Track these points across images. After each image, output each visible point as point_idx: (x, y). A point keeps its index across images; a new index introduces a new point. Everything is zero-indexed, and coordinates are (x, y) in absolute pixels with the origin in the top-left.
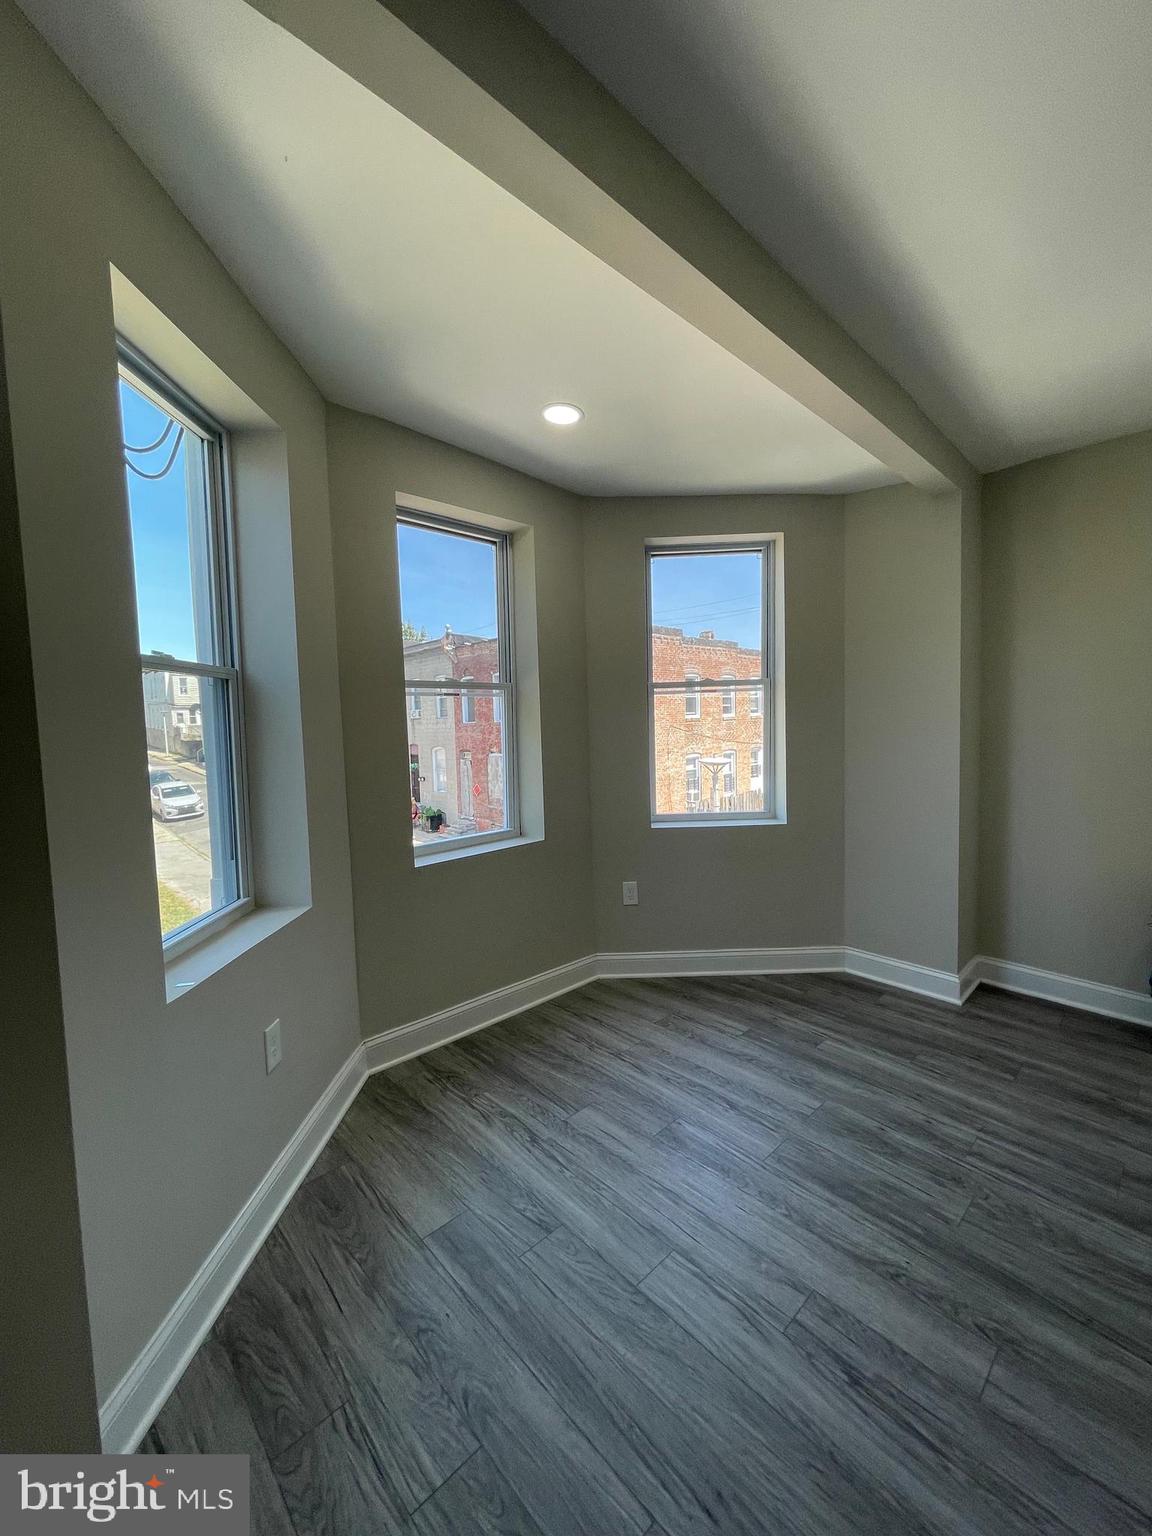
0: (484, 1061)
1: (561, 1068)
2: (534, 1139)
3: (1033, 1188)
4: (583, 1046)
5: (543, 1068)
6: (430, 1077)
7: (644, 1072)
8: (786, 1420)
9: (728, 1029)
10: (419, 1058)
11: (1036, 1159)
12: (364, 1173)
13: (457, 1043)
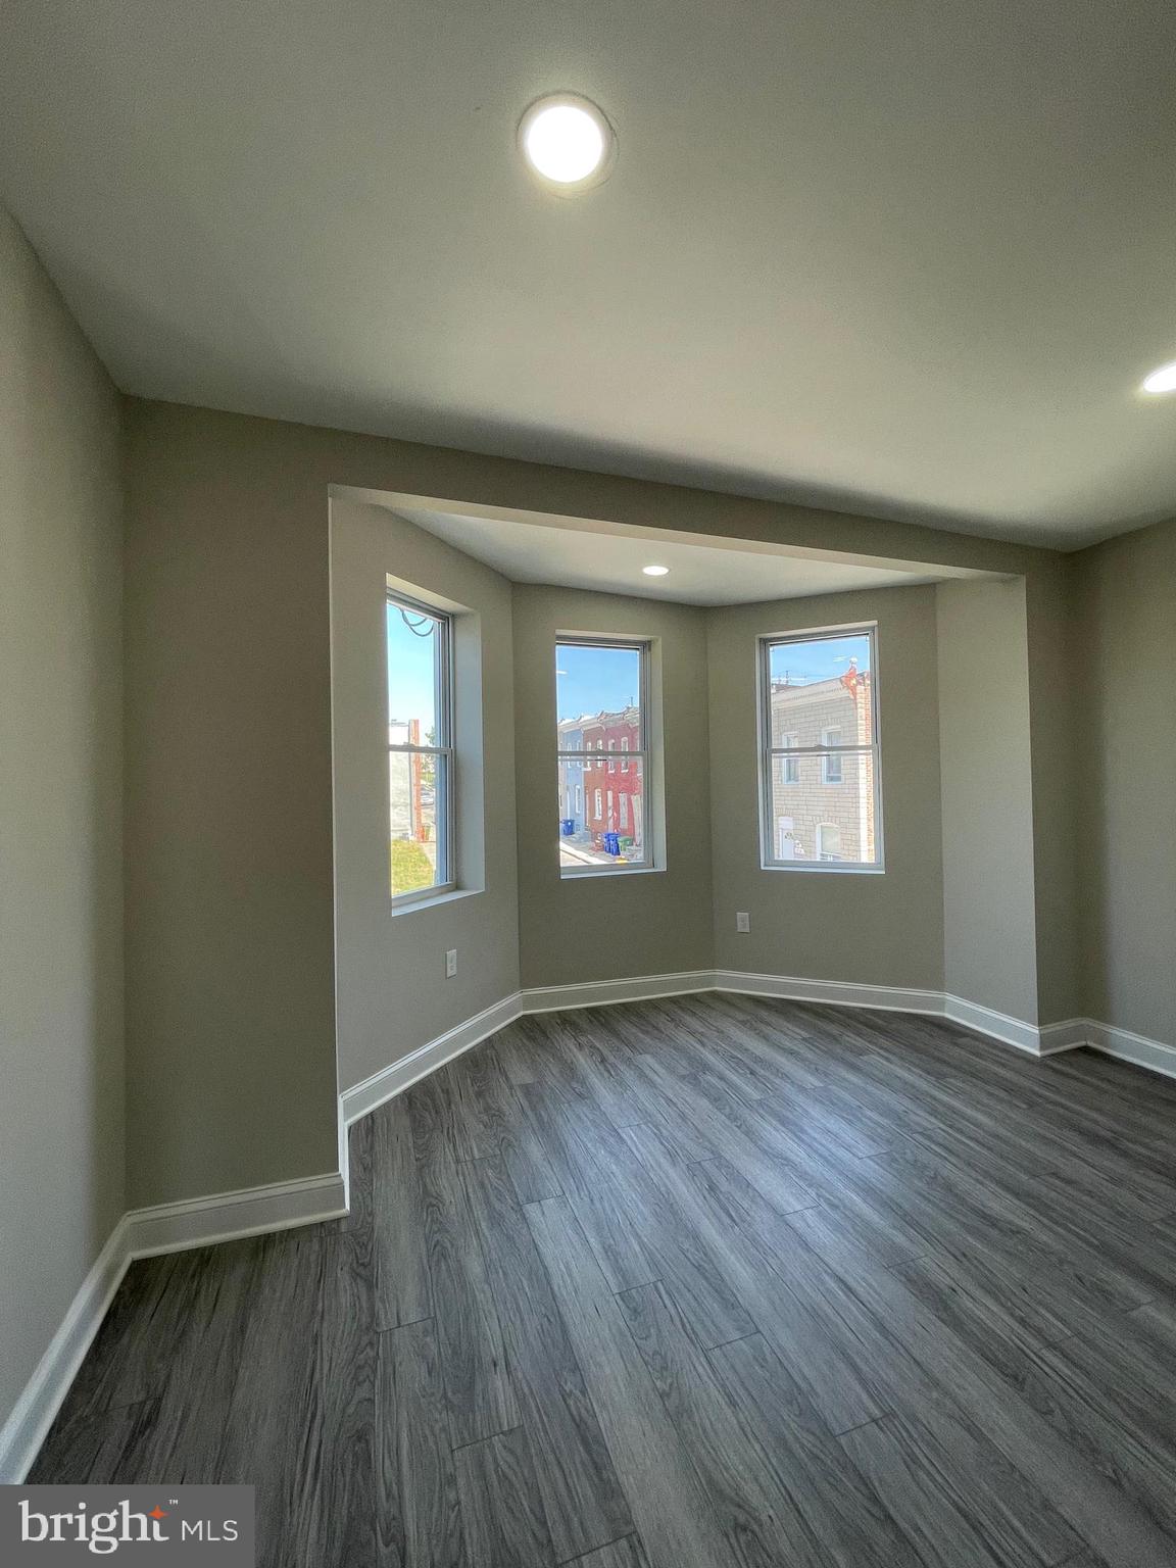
0: (599, 1021)
1: (646, 1032)
2: (603, 1060)
3: (949, 1158)
4: (671, 1025)
5: (634, 1030)
6: (559, 1022)
7: (703, 1045)
8: (659, 1190)
9: (792, 1034)
10: (558, 1012)
11: (978, 1148)
12: (497, 1055)
13: (587, 1009)
